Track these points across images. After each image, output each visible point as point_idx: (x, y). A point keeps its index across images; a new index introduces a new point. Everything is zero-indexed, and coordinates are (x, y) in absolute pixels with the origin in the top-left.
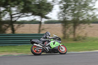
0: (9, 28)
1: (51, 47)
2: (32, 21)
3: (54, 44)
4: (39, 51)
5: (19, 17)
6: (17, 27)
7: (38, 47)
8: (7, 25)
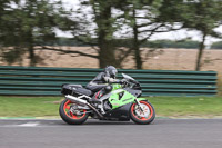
0: (130, 57)
1: (111, 106)
2: (183, 41)
3: (120, 97)
4: (78, 113)
5: (153, 31)
6: (147, 55)
7: (78, 103)
8: (126, 49)
